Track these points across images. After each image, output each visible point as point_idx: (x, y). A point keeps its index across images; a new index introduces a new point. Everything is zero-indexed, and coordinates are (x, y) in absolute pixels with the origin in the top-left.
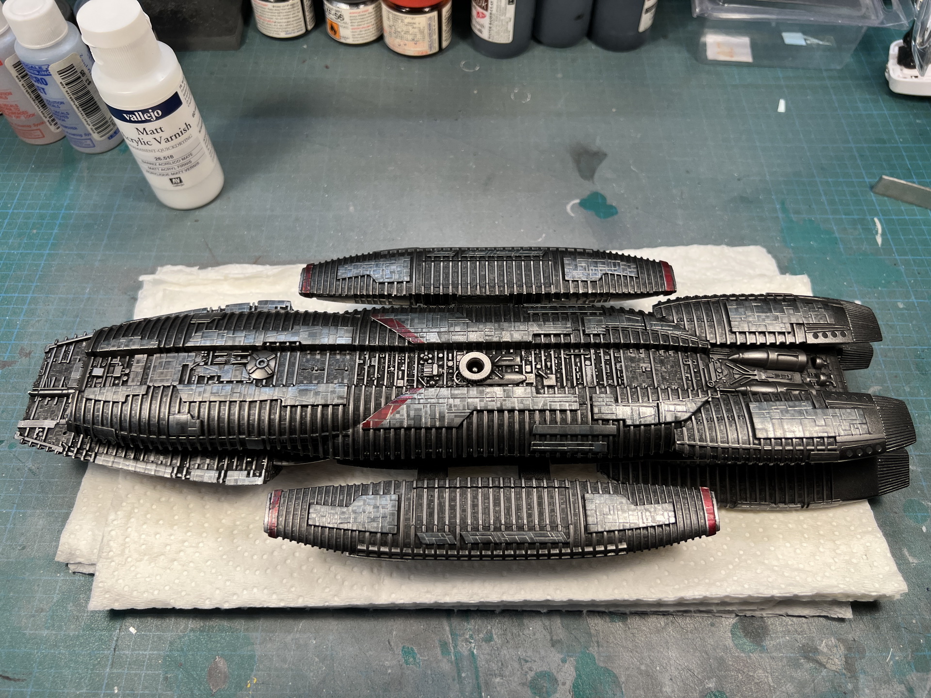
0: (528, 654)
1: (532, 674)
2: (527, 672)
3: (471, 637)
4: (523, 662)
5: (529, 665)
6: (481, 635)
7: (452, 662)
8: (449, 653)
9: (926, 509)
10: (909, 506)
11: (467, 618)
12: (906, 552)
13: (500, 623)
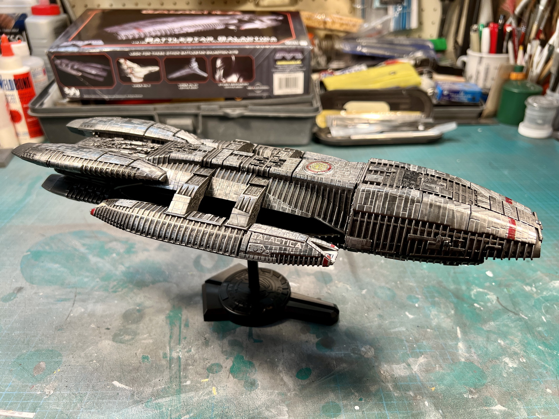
0: (209, 357)
1: (209, 364)
2: (207, 364)
3: (180, 351)
4: (205, 360)
5: (208, 361)
6: (186, 350)
7: (167, 361)
8: (166, 357)
9: (418, 298)
10: (410, 298)
11: (179, 344)
12: (407, 313)
13: (196, 345)
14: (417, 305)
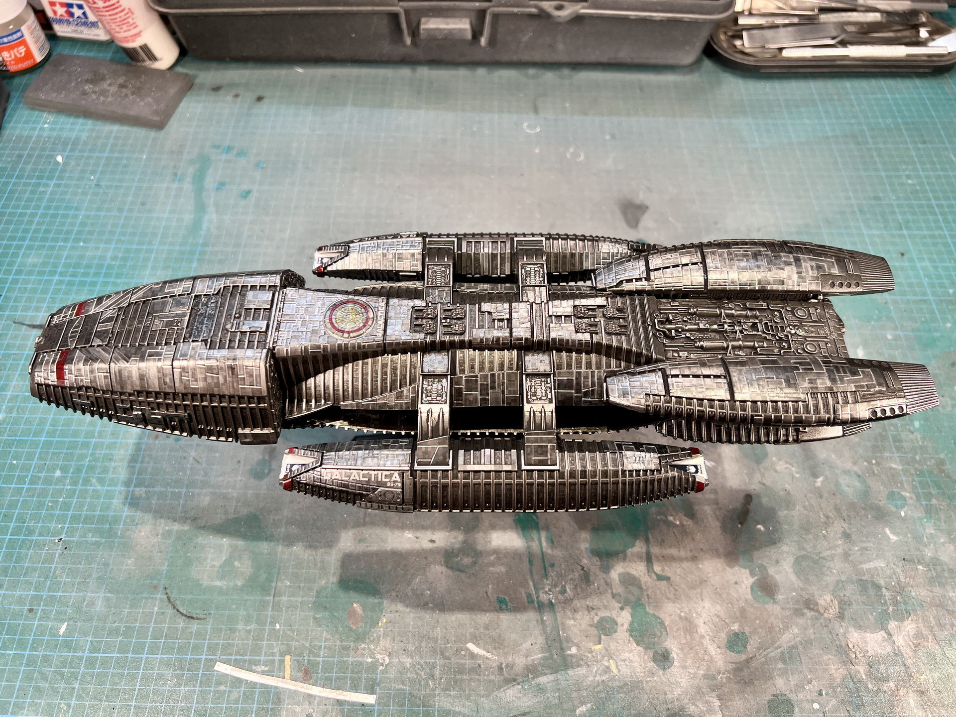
0: (594, 604)
1: (598, 618)
2: (593, 616)
3: (550, 590)
4: (590, 609)
5: (595, 611)
6: (558, 589)
7: (535, 609)
8: (533, 602)
9: (904, 498)
10: (892, 496)
11: (546, 575)
12: (887, 531)
13: (571, 579)
14: (903, 514)
